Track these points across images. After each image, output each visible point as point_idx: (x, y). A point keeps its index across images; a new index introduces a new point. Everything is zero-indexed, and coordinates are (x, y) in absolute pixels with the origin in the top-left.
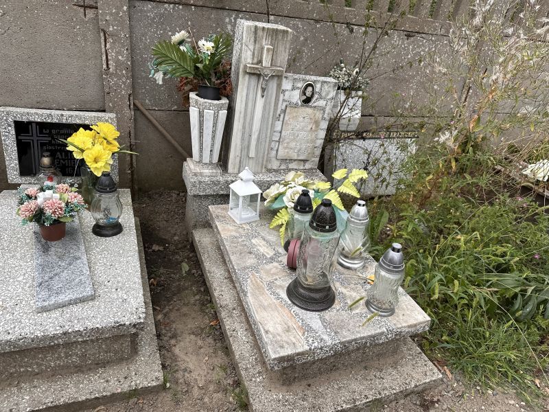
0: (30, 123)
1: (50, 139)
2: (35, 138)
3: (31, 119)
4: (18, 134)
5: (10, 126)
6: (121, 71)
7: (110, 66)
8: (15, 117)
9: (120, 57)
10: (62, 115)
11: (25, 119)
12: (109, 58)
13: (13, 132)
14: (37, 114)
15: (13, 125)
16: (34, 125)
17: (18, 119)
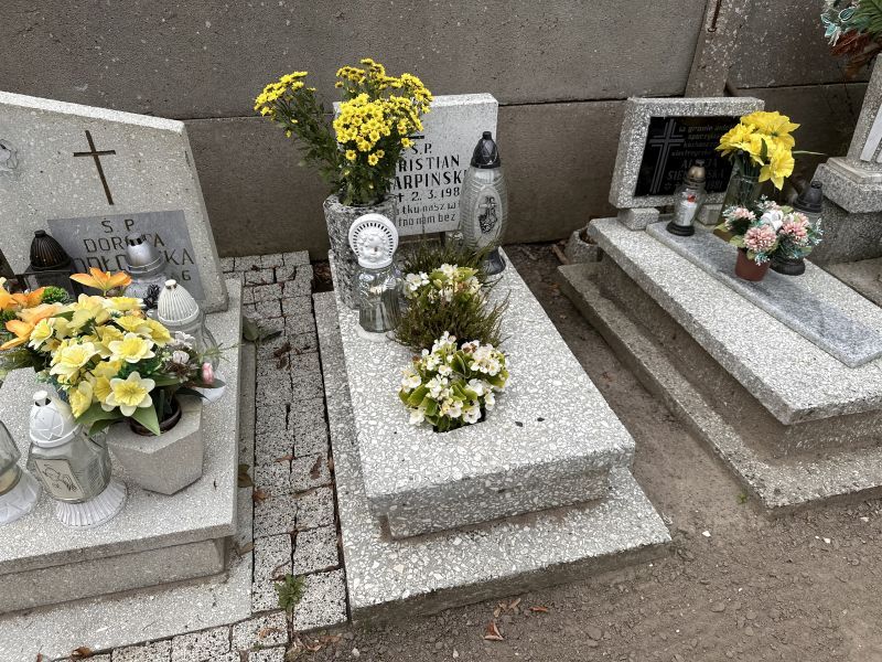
0: (668, 119)
1: (682, 140)
2: (667, 141)
3: (671, 113)
4: (650, 136)
5: (644, 125)
6: (732, 31)
7: (717, 25)
8: (654, 112)
9: (737, 10)
10: (706, 104)
11: (663, 114)
12: (721, 11)
13: (645, 134)
14: (678, 105)
15: (648, 122)
16: (672, 121)
17: (657, 115)
